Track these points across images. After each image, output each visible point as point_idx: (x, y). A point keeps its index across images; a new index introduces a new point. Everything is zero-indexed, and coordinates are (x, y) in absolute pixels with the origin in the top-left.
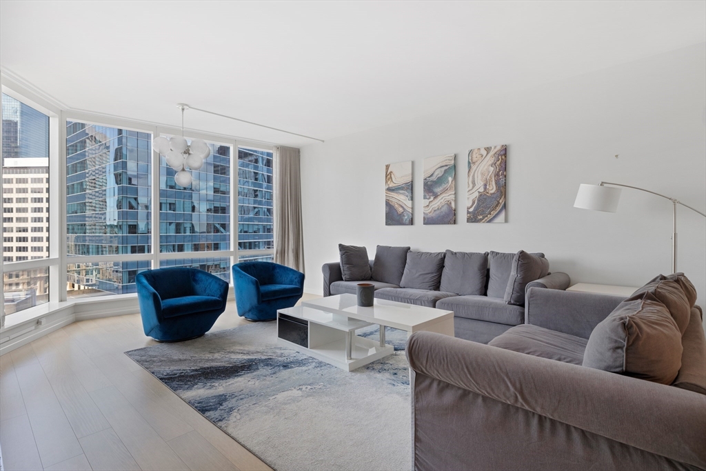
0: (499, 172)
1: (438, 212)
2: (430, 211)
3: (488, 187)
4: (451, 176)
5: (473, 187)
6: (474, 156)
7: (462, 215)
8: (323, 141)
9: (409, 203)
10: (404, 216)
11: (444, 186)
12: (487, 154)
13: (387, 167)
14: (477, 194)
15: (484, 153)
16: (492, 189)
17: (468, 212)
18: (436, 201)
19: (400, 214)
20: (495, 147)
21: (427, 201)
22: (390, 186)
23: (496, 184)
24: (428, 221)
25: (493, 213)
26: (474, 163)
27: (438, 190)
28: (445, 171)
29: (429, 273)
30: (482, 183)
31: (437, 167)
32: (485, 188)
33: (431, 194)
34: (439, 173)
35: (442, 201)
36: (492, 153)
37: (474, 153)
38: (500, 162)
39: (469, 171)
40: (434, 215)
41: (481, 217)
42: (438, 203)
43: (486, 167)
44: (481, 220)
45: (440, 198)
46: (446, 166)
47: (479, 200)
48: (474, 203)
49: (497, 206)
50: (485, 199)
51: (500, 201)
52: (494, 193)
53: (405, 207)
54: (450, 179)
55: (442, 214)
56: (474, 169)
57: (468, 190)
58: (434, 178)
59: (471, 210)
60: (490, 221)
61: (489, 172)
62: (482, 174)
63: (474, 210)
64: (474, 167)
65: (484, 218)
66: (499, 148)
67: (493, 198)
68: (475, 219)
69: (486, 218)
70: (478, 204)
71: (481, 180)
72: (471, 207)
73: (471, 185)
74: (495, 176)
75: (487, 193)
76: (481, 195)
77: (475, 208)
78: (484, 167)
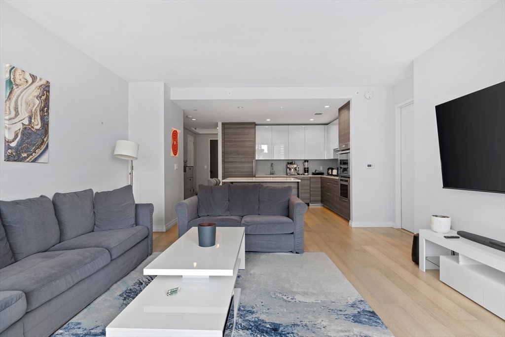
3: (33, 121)
5: (16, 116)
6: (18, 77)
12: (33, 82)
14: (19, 126)
15: (30, 80)
16: (37, 124)
17: (8, 147)
20: (41, 79)
23: (41, 119)
25: (39, 152)
26: (17, 86)
30: (27, 115)
32: (30, 122)
36: (38, 83)
37: (18, 73)
38: (44, 97)
39: (11, 93)
41: (25, 155)
43: (31, 97)
44: (25, 158)
47: (23, 134)
48: (16, 136)
49: (42, 144)
50: (30, 134)
51: (45, 140)
52: (39, 130)
56: (18, 92)
57: (7, 117)
59: (13, 144)
60: (34, 161)
61: (34, 104)
62: (27, 104)
63: (17, 145)
64: (17, 91)
65: (28, 156)
66: (43, 82)
67: (38, 134)
68: (19, 157)
69: (31, 157)
70: (22, 138)
71: (26, 110)
72: (13, 141)
73: (13, 113)
74: (40, 111)
75: (32, 127)
76: (25, 128)
77: (18, 142)
78: (29, 95)
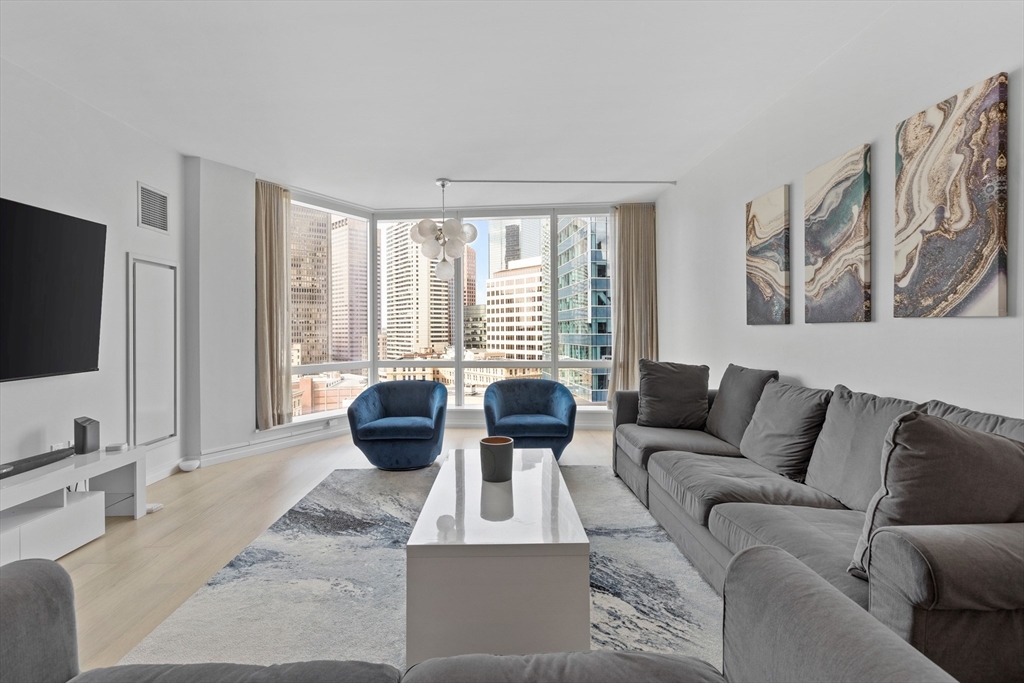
0: (979, 164)
1: (831, 293)
2: (816, 291)
3: (947, 214)
4: (859, 203)
5: (909, 221)
6: (911, 135)
7: (885, 300)
8: (675, 183)
9: (780, 277)
10: (773, 304)
11: (844, 229)
12: (946, 118)
13: (749, 206)
14: (917, 239)
15: (935, 117)
16: (961, 217)
17: (898, 291)
18: (828, 267)
19: (768, 301)
20: (968, 92)
21: (812, 269)
22: (753, 244)
23: (971, 200)
24: (815, 316)
25: (965, 289)
26: (910, 155)
27: (830, 241)
28: (846, 193)
29: (784, 436)
30: (932, 207)
31: (829, 186)
32: (940, 219)
33: (817, 253)
34: (833, 201)
35: (839, 265)
36: (957, 113)
37: (911, 127)
38: (982, 131)
39: (899, 179)
40: (824, 301)
41: (929, 302)
42: (833, 270)
43: (942, 158)
44: (931, 309)
45: (834, 259)
46: (847, 179)
47: (923, 256)
48: (910, 262)
49: (975, 266)
50: (941, 250)
51: (986, 252)
52: (965, 230)
53: (775, 285)
54: (856, 210)
55: (839, 298)
56: (914, 166)
57: (896, 230)
58: (824, 215)
59: (904, 283)
60: (954, 313)
61: (951, 170)
62: (933, 181)
63: (912, 283)
64: (910, 167)
65: (936, 304)
66: (980, 89)
67: (963, 243)
68: (915, 308)
69: (944, 304)
70: (921, 265)
71: (930, 197)
72: (904, 276)
73: (903, 217)
74: (968, 179)
75: (947, 231)
76: (929, 240)
77: (913, 276)
78: (937, 158)
